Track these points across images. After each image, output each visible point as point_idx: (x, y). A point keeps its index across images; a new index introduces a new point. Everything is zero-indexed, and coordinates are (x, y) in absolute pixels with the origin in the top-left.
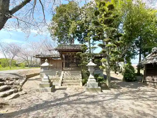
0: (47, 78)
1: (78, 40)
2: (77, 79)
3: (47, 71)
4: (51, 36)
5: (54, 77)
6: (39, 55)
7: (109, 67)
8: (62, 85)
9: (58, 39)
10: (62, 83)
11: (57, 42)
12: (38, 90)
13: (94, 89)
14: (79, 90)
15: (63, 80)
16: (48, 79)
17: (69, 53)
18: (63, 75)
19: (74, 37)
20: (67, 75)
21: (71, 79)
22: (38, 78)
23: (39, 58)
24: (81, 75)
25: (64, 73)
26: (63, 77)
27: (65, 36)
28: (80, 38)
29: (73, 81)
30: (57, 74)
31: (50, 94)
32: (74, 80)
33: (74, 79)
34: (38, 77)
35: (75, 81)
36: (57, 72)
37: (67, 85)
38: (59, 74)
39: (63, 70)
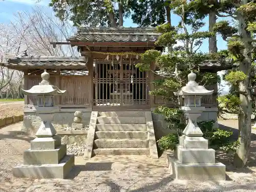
0: (50, 134)
1: (135, 19)
2: (141, 135)
3: (49, 109)
4: (51, 5)
5: (68, 129)
6: (18, 60)
7: (249, 98)
8: (93, 155)
9: (72, 14)
10: (95, 147)
11: (72, 23)
12: (19, 174)
13: (202, 171)
14: (151, 173)
15: (96, 137)
16: (53, 136)
17: (115, 56)
18: (98, 123)
19: (122, 9)
20: (107, 122)
21: (122, 136)
22: (19, 133)
23: (19, 68)
24: (151, 123)
25: (99, 115)
26: (96, 130)
27: (95, 6)
28: (141, 14)
29: (127, 143)
30: (76, 119)
31: (61, 186)
32: (131, 138)
33: (131, 136)
34: (19, 127)
35: (134, 140)
36: (77, 112)
37: (111, 153)
38: (84, 121)
39: (94, 108)
